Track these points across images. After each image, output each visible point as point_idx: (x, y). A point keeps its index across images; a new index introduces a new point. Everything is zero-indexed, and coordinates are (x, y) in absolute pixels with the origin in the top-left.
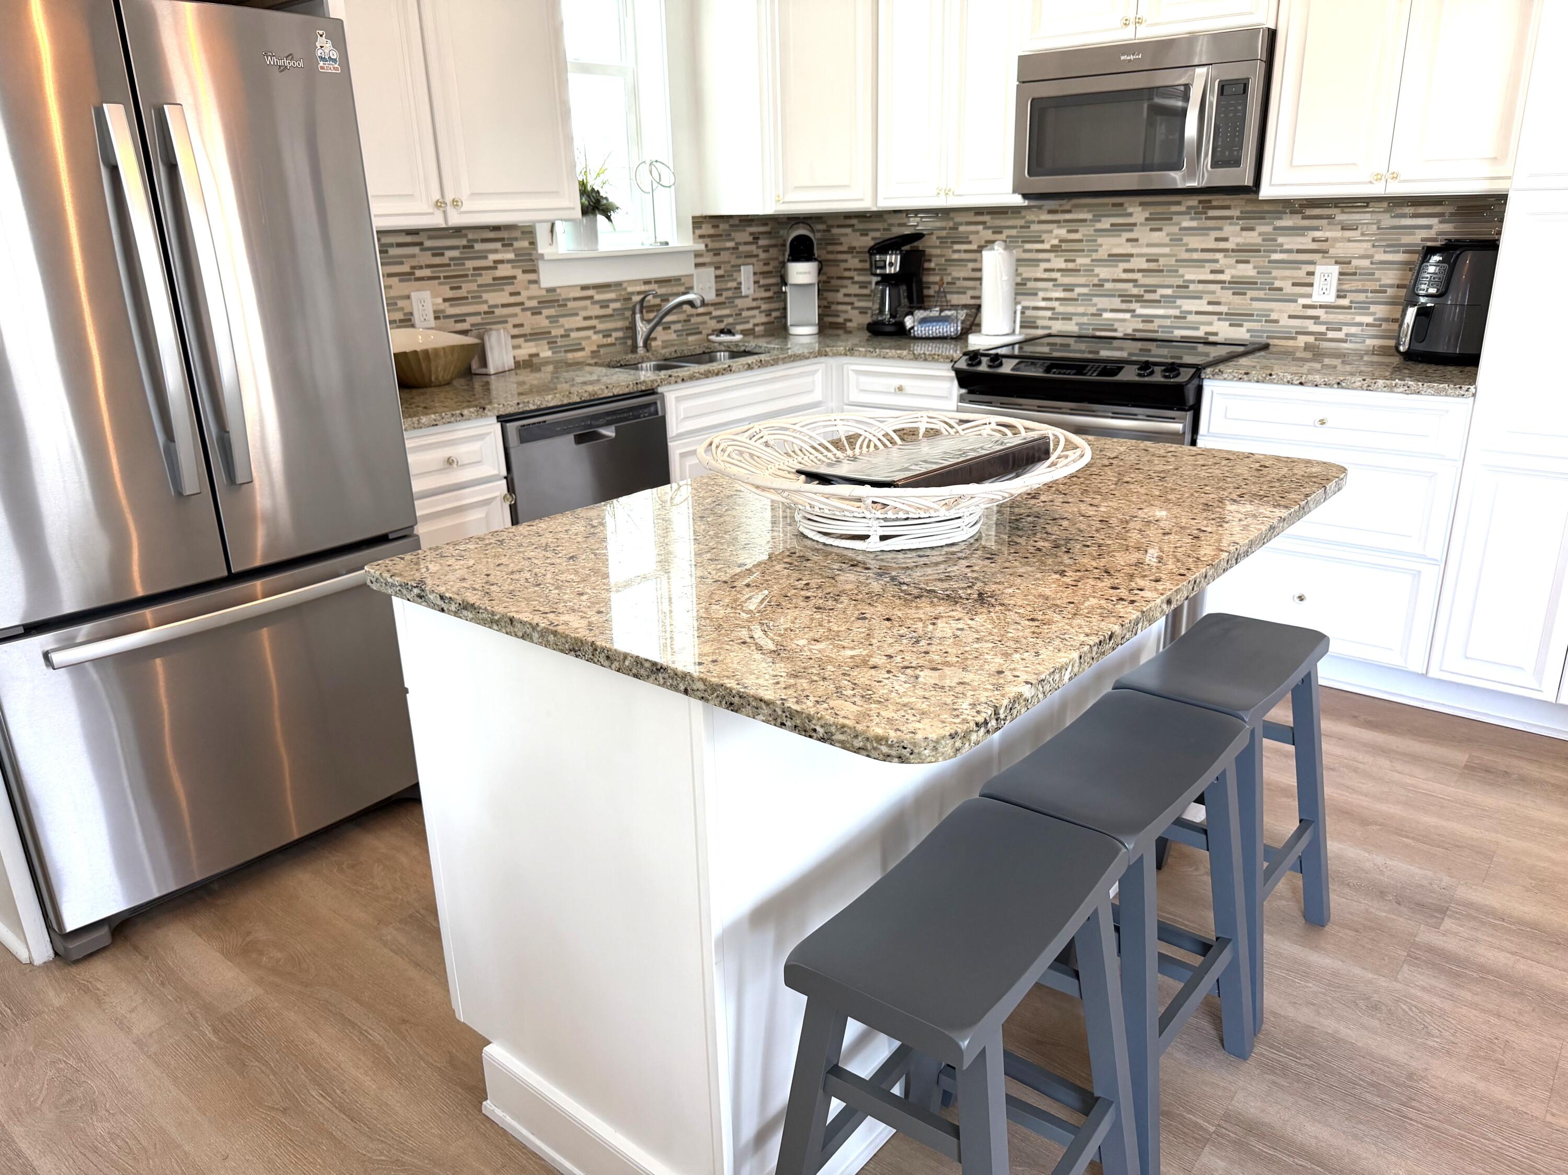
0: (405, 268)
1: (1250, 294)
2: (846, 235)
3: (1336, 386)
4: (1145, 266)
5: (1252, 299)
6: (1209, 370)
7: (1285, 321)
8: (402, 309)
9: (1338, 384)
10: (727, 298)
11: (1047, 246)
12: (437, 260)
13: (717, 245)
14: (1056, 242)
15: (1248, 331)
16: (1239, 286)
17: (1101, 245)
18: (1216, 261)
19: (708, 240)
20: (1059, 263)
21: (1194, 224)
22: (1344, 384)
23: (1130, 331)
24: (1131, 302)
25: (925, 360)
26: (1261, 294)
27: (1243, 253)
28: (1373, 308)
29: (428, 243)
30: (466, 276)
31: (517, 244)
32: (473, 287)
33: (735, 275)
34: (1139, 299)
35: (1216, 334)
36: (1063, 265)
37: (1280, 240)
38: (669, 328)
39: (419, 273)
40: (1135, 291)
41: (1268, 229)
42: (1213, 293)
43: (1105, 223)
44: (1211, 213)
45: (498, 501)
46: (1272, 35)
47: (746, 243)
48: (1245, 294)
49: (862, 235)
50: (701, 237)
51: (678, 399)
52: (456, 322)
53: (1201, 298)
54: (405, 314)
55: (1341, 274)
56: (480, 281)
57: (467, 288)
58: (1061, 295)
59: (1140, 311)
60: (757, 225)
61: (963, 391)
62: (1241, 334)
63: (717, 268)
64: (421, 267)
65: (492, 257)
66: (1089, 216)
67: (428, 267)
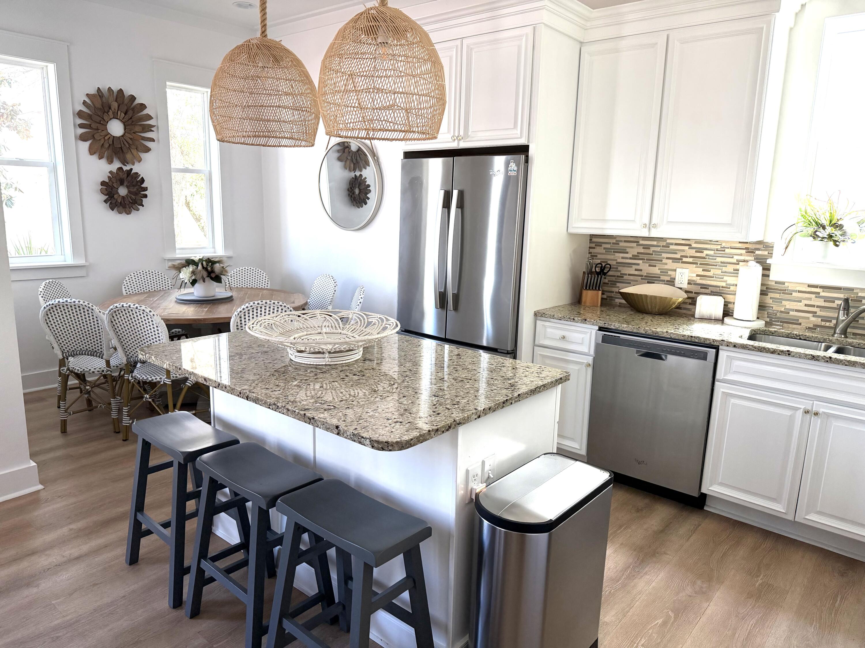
0: (678, 256)
8: (670, 275)
12: (698, 255)
29: (694, 245)
30: (716, 265)
32: (719, 272)
39: (685, 259)
45: (585, 365)
51: (729, 357)
52: (701, 288)
54: (671, 278)
56: (724, 269)
57: (714, 272)
64: (686, 257)
65: (736, 257)
67: (691, 257)
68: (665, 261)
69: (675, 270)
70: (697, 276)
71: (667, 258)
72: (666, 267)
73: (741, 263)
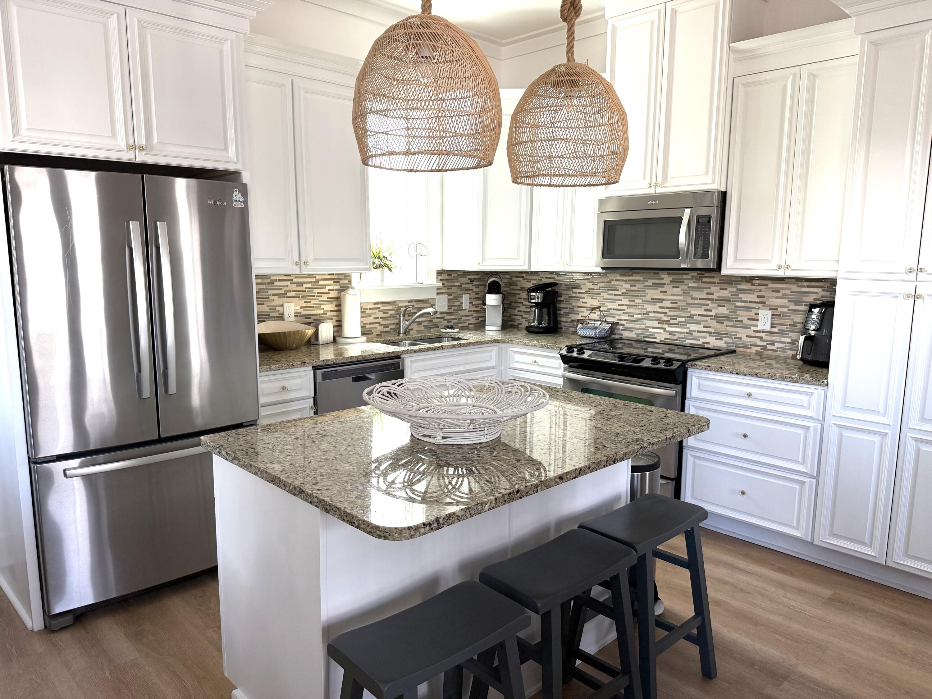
0: (282, 292)
1: (726, 323)
2: (520, 281)
3: (755, 376)
4: (670, 305)
5: (727, 326)
6: (689, 363)
7: (744, 338)
8: (279, 311)
9: (756, 375)
10: (454, 310)
11: (620, 293)
12: (299, 288)
13: (450, 284)
14: (624, 291)
15: (725, 343)
16: (720, 319)
17: (647, 294)
18: (708, 305)
19: (445, 282)
20: (625, 301)
21: (695, 285)
22: (759, 375)
23: (663, 339)
24: (663, 324)
25: (548, 348)
26: (731, 323)
27: (721, 302)
28: (791, 334)
29: (295, 280)
30: (314, 296)
31: (341, 282)
32: (317, 302)
33: (459, 299)
34: (667, 322)
35: (708, 343)
36: (628, 303)
37: (740, 295)
38: (421, 324)
39: (289, 294)
40: (665, 318)
41: (734, 289)
42: (707, 321)
43: (650, 283)
44: (704, 280)
45: (308, 409)
46: (724, 194)
47: (466, 284)
48: (723, 323)
49: (527, 282)
50: (441, 280)
51: (412, 362)
52: (306, 318)
53: (700, 324)
54: (280, 314)
55: (773, 315)
57: (313, 302)
58: (628, 318)
59: (668, 329)
60: (473, 275)
61: (567, 365)
62: (721, 344)
63: (449, 295)
64: (290, 291)
65: (328, 288)
66: (641, 279)
67: (294, 291)
68: (271, 298)
69: (282, 306)
70: (301, 308)
71: (273, 295)
72: (273, 303)
73: (331, 292)
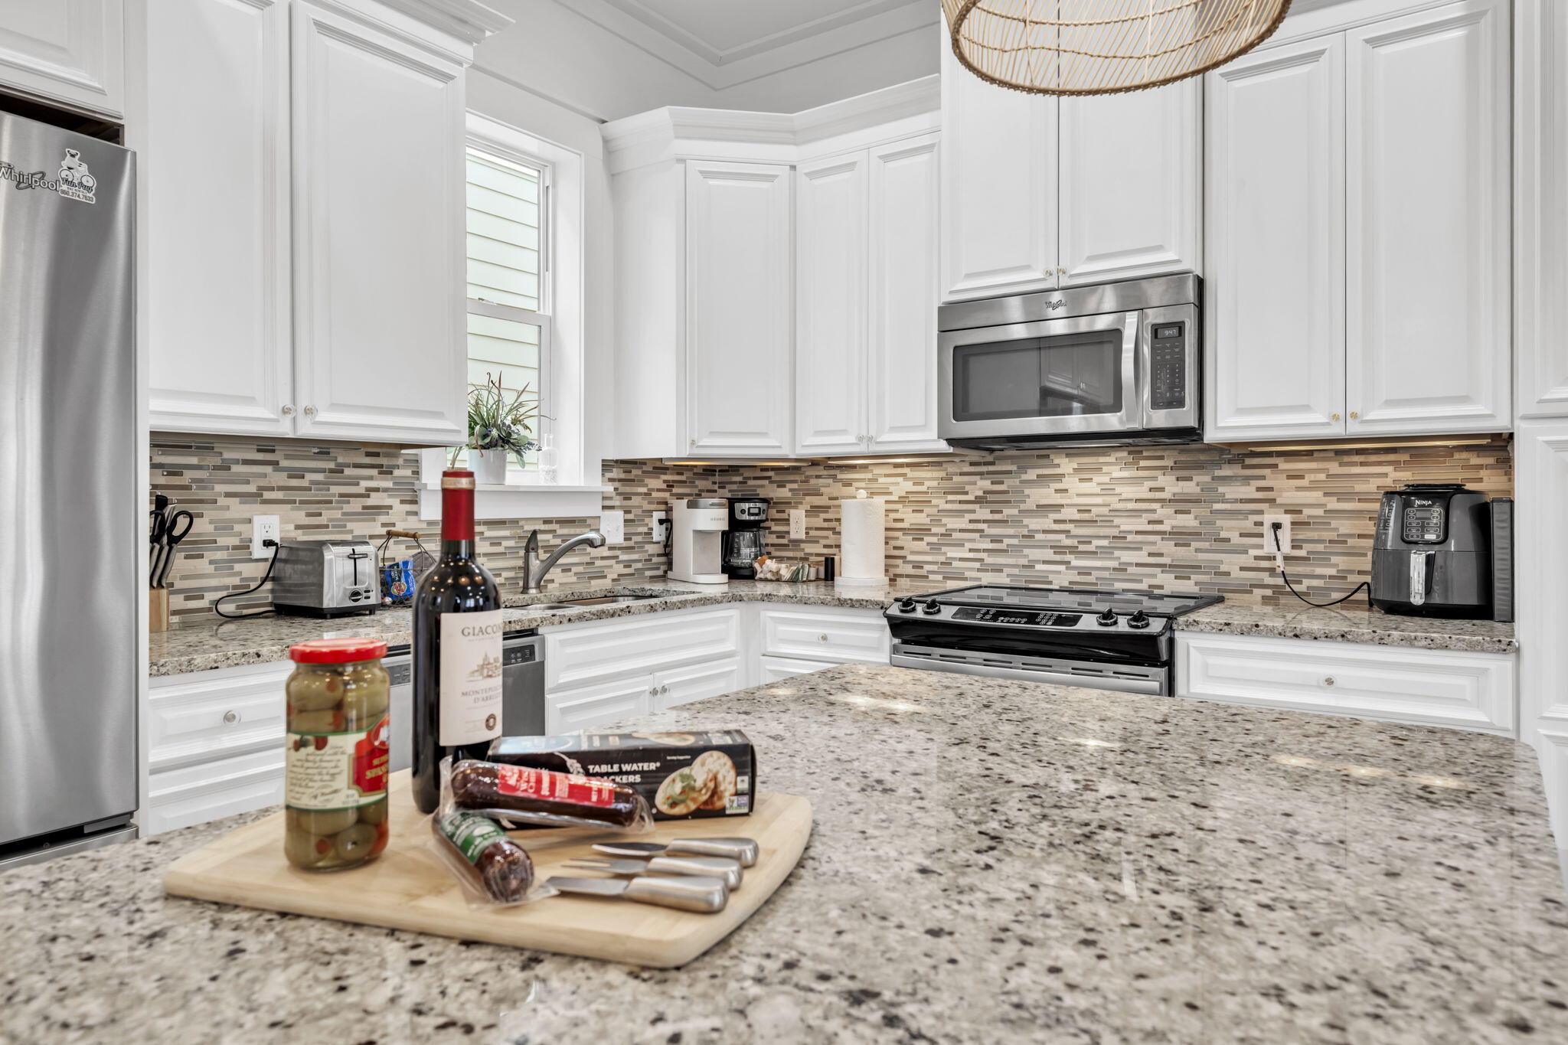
0: (251, 488)
1: (1194, 545)
2: (762, 486)
3: (1339, 639)
4: (1077, 516)
5: (1197, 550)
6: (1181, 619)
7: (1236, 573)
8: (240, 533)
9: (1343, 636)
10: (636, 543)
11: (971, 497)
12: (294, 482)
13: (628, 489)
14: (980, 493)
15: (1196, 584)
16: (1181, 537)
17: (1029, 496)
18: (1154, 511)
19: (617, 484)
20: (983, 513)
21: (1125, 474)
22: (1349, 637)
23: (1066, 584)
24: (1065, 553)
25: (852, 606)
26: (1206, 545)
27: (1182, 504)
28: (1334, 559)
30: (330, 502)
31: (396, 472)
32: (338, 514)
33: (647, 520)
34: (1073, 550)
35: (1161, 587)
36: (990, 517)
37: (1221, 489)
38: (570, 570)
39: (267, 495)
40: (1068, 542)
41: (1207, 478)
42: (1155, 543)
43: (1032, 474)
44: (1143, 463)
46: (1200, 283)
47: (659, 490)
48: (1189, 545)
49: (778, 486)
50: (611, 480)
51: (564, 643)
53: (1140, 549)
54: (242, 540)
55: (1293, 523)
56: (347, 508)
57: (328, 515)
58: (991, 546)
59: (1075, 563)
60: (672, 474)
61: (897, 641)
62: (1188, 587)
63: (627, 512)
64: (272, 489)
65: (364, 484)
66: (1014, 468)
67: (281, 488)
68: (222, 501)
69: (250, 521)
70: (298, 527)
71: (228, 495)
72: (228, 515)
73: (372, 494)
